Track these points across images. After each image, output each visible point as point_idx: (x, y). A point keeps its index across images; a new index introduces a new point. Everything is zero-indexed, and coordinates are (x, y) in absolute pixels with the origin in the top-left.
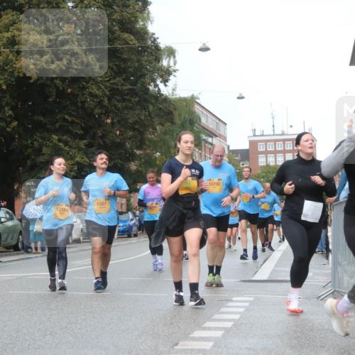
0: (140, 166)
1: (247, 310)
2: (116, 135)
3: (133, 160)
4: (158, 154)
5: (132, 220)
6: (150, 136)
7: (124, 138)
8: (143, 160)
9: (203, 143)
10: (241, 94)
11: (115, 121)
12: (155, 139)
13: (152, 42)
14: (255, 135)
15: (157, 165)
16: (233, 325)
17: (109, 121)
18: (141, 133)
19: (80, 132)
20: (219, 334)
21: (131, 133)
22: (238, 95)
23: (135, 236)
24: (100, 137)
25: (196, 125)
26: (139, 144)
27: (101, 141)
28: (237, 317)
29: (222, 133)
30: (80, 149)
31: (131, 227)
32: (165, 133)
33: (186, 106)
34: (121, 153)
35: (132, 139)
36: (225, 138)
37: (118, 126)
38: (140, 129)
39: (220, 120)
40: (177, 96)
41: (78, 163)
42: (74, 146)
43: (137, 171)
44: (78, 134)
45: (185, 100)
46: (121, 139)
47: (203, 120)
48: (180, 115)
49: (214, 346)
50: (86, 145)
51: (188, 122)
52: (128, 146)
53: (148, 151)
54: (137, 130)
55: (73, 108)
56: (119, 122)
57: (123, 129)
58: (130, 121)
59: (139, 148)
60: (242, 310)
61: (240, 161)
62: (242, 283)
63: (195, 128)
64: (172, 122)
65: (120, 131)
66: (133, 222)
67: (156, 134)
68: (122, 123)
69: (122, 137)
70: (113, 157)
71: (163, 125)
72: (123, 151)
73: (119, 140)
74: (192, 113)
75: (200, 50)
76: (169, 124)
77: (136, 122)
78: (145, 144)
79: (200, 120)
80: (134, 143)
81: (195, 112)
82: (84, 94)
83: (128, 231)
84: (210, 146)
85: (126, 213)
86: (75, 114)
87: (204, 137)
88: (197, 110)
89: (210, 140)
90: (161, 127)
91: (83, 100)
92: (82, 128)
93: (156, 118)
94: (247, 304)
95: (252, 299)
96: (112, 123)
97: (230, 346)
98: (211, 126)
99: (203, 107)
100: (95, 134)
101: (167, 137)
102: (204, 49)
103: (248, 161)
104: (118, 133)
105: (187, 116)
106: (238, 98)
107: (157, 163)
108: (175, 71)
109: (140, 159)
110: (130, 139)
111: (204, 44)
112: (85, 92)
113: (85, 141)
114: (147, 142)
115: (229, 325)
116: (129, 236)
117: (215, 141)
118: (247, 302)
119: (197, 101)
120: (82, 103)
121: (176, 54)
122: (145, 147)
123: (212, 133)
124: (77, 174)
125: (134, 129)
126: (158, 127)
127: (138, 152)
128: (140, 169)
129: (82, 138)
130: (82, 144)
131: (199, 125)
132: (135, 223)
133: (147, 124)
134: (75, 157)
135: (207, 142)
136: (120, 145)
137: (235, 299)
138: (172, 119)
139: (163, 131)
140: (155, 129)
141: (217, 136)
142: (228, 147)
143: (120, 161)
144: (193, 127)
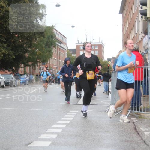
0: (30, 55)
1: (76, 116)
2: (20, 42)
3: (27, 53)
4: (38, 50)
5: (26, 78)
6: (34, 42)
7: (23, 43)
8: (31, 53)
9: (57, 46)
10: (73, 25)
11: (20, 35)
12: (36, 43)
13: (36, 2)
14: (78, 43)
15: (37, 55)
16: (70, 122)
17: (17, 36)
18: (31, 41)
19: (4, 40)
20: (64, 126)
21: (26, 41)
22: (72, 26)
23: (28, 85)
24: (13, 42)
25: (54, 38)
26: (29, 46)
27: (13, 44)
28: (72, 119)
29: (65, 42)
30: (4, 47)
31: (26, 81)
32: (41, 41)
33: (50, 30)
34: (22, 49)
35: (27, 44)
36: (66, 44)
37: (21, 38)
38: (30, 39)
39: (64, 36)
40: (46, 26)
41: (3, 53)
42: (2, 46)
43: (29, 57)
44: (3, 41)
45: (49, 27)
46: (22, 44)
47: (57, 36)
48: (47, 34)
49: (62, 131)
50: (7, 46)
51: (50, 37)
52: (25, 46)
53: (33, 49)
54: (29, 40)
55: (1, 30)
56: (21, 36)
57: (22, 39)
58: (26, 36)
59: (30, 47)
60: (74, 116)
61: (72, 54)
62: (73, 105)
63: (54, 40)
64: (44, 37)
65: (22, 40)
66: (26, 79)
67: (37, 42)
68: (22, 36)
69: (22, 43)
70: (18, 51)
71: (40, 38)
72: (23, 49)
73: (21, 44)
74: (52, 33)
75: (56, 6)
76: (43, 37)
77: (28, 36)
78: (32, 46)
79: (56, 36)
80: (27, 45)
81: (53, 33)
82: (6, 24)
83: (24, 83)
84: (60, 47)
85: (24, 75)
86: (2, 32)
87: (57, 43)
88: (54, 32)
89: (60, 44)
90: (39, 38)
91: (6, 26)
92: (5, 39)
93: (37, 35)
94: (76, 114)
95: (77, 111)
96: (18, 37)
97: (69, 131)
98: (60, 39)
99: (57, 30)
100: (11, 41)
101: (42, 43)
102: (58, 6)
103: (76, 54)
104: (21, 41)
105: (50, 34)
106: (72, 27)
107: (37, 54)
108: (45, 15)
109: (30, 52)
110: (26, 43)
111: (58, 4)
112: (6, 23)
113: (6, 44)
114: (33, 45)
115: (68, 122)
116: (25, 85)
117: (62, 45)
118: (75, 113)
119: (55, 28)
120: (5, 28)
121: (46, 8)
122: (32, 47)
123: (60, 41)
124: (3, 58)
125: (27, 39)
126: (37, 39)
127: (29, 49)
128: (30, 56)
129: (5, 42)
130: (5, 45)
131: (55, 38)
132: (27, 79)
133: (33, 37)
134: (2, 51)
135: (58, 45)
136: (22, 46)
137: (70, 111)
138: (44, 35)
139: (40, 40)
140: (36, 39)
141: (62, 43)
142: (67, 47)
143: (21, 53)
144: (52, 39)
